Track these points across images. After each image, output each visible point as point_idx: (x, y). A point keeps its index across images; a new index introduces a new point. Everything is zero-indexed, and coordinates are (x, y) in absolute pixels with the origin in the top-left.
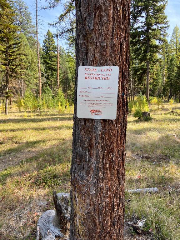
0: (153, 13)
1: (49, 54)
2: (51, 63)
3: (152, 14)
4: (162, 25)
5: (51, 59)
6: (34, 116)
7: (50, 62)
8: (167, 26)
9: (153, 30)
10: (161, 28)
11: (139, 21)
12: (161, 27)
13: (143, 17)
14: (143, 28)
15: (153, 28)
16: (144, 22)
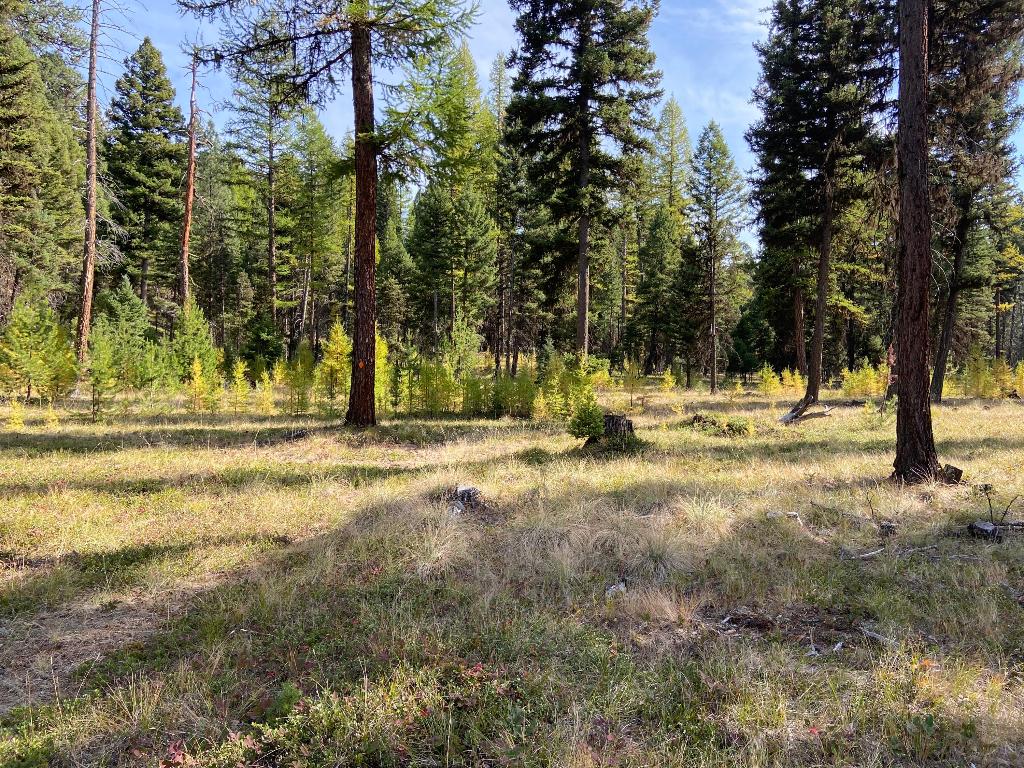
0: (604, 34)
1: (143, 140)
2: (150, 183)
3: (601, 40)
4: (637, 84)
5: (152, 166)
6: (62, 421)
7: (142, 177)
8: (653, 91)
9: (602, 99)
10: (634, 98)
11: (550, 59)
12: (631, 94)
13: (566, 44)
14: (566, 88)
15: (601, 93)
16: (569, 63)
